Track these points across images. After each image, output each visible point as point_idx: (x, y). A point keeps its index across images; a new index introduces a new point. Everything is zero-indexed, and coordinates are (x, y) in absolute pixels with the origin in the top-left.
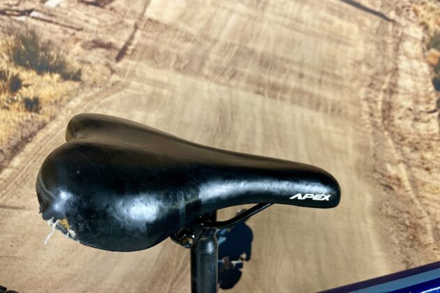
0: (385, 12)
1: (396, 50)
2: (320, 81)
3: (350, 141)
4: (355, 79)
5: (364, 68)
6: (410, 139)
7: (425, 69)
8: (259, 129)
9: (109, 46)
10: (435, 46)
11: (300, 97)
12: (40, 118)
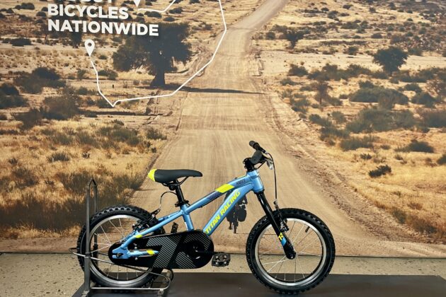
0: (259, 92)
1: (270, 102)
2: (246, 120)
3: (269, 140)
4: (259, 116)
5: (260, 112)
6: (296, 133)
7: (286, 105)
8: (230, 142)
9: (173, 127)
10: (285, 96)
11: (240, 127)
12: (157, 154)
